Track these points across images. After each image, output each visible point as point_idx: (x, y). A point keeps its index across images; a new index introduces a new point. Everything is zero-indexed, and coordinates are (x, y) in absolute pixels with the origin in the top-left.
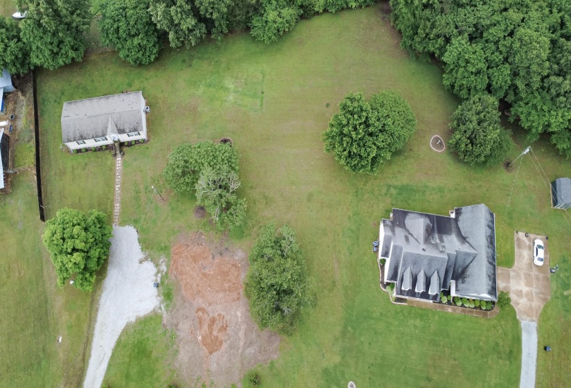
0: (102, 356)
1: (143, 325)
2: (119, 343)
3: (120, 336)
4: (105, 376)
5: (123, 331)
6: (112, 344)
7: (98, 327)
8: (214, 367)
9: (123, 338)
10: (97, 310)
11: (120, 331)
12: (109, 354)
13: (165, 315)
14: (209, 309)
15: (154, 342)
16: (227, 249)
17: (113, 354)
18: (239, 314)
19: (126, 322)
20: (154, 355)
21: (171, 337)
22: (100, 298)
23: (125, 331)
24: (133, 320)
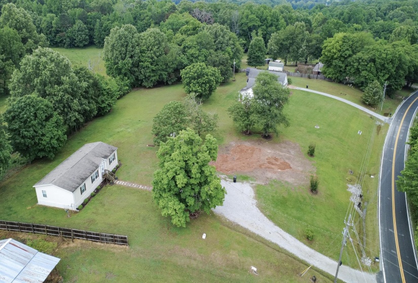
0: (279, 235)
1: (262, 196)
2: (271, 218)
3: (266, 215)
4: (297, 238)
5: (262, 211)
6: (271, 224)
7: (253, 229)
8: (300, 169)
9: (268, 213)
10: (238, 225)
11: (261, 214)
12: (277, 229)
13: (258, 182)
14: (261, 163)
15: (276, 193)
16: (226, 147)
17: (279, 226)
18: (269, 151)
19: (255, 207)
20: (286, 196)
21: (275, 182)
22: (228, 220)
23: (262, 209)
24: (255, 201)
